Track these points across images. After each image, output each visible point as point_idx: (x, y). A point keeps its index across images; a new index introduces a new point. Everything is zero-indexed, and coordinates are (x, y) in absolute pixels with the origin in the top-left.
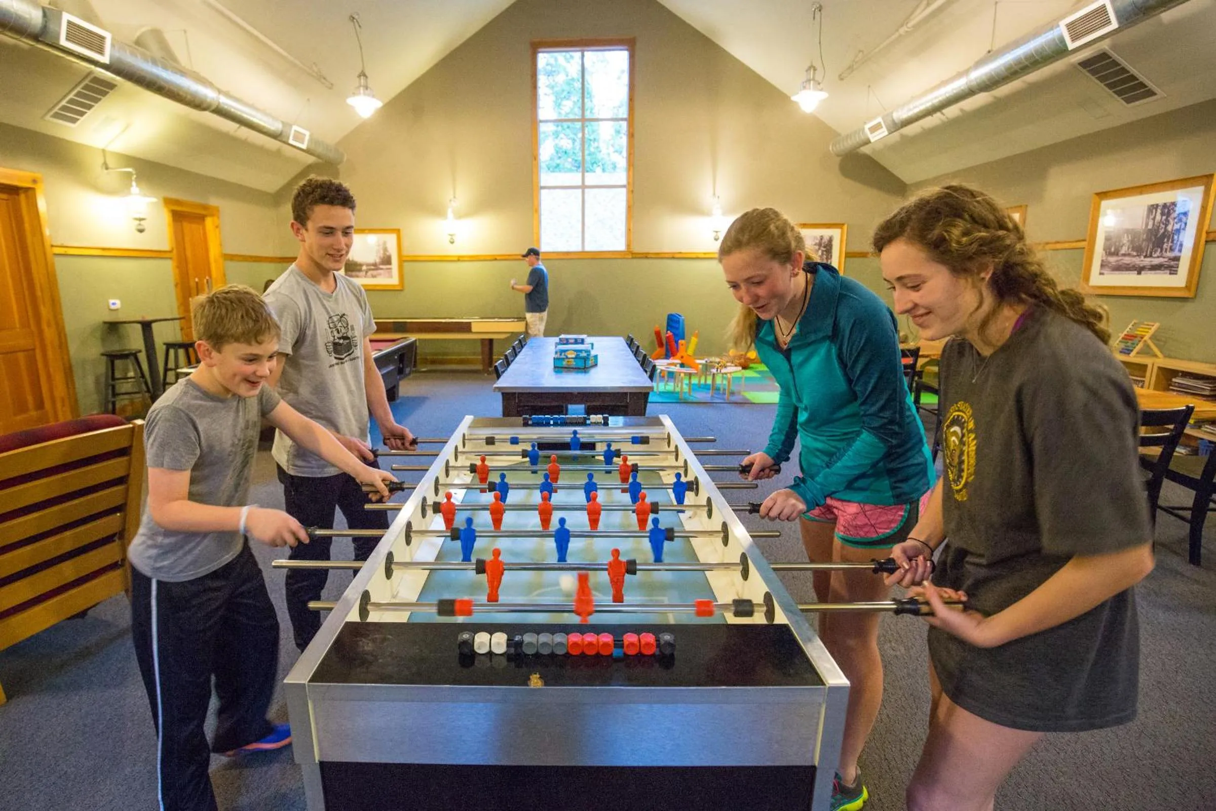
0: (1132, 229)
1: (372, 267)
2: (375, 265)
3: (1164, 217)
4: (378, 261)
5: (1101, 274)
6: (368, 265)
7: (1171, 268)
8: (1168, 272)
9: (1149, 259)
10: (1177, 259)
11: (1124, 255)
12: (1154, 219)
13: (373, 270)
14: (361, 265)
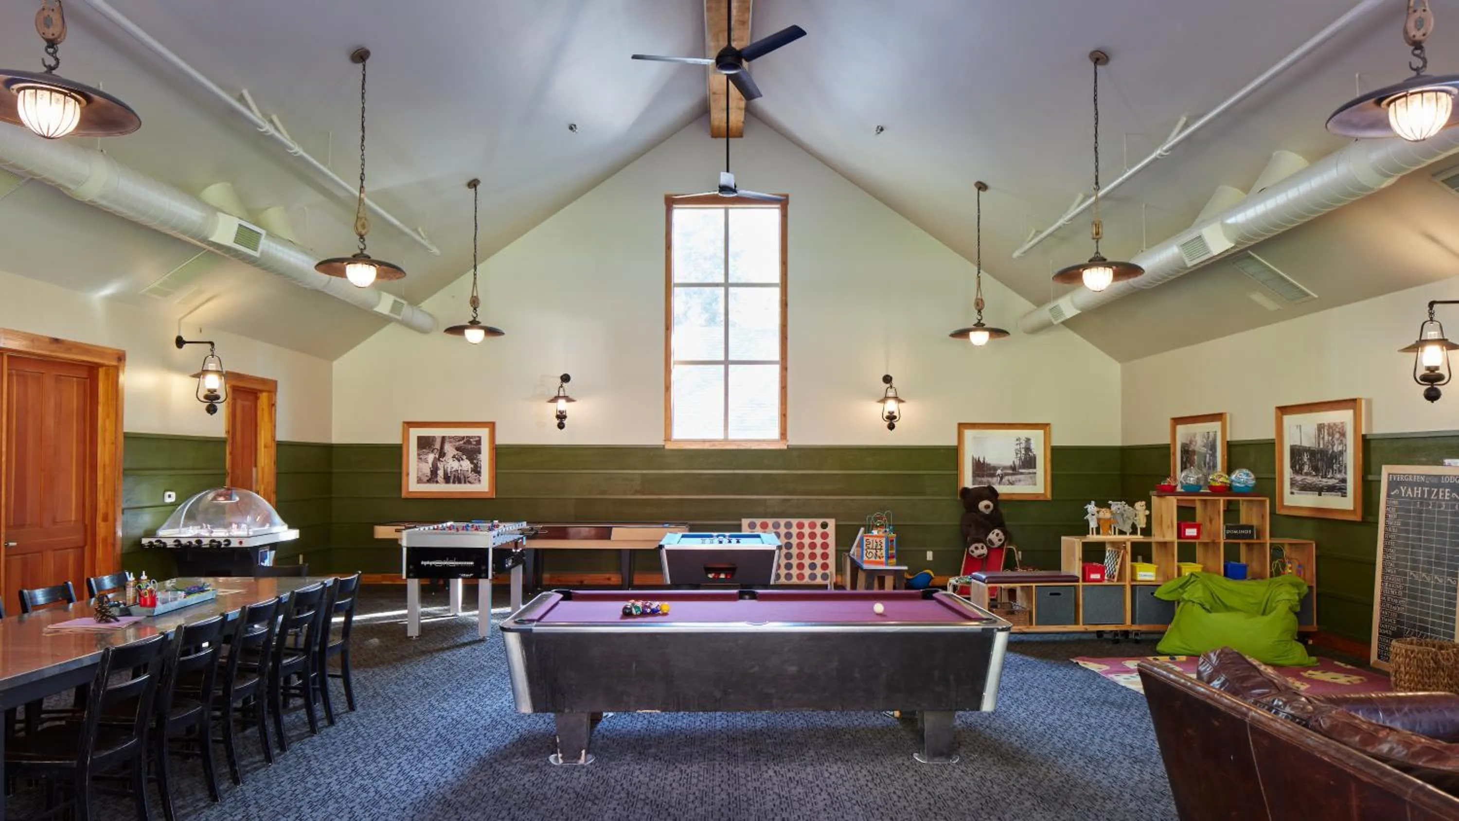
0: (1309, 448)
1: (1011, 472)
2: (1013, 468)
3: (1330, 438)
4: (1017, 463)
5: (1292, 493)
6: (1004, 468)
7: (1339, 489)
8: (1340, 494)
9: (1325, 480)
10: (1344, 481)
11: (1307, 474)
12: (1323, 438)
13: (1012, 474)
14: (995, 468)
